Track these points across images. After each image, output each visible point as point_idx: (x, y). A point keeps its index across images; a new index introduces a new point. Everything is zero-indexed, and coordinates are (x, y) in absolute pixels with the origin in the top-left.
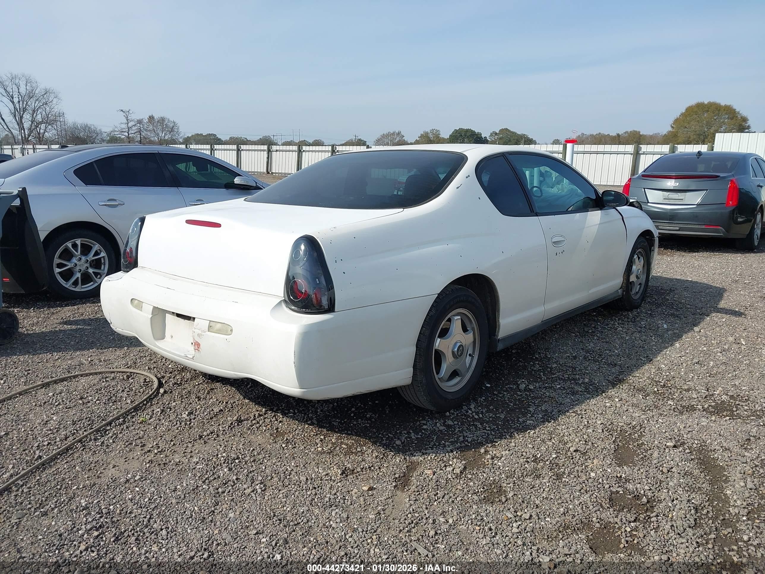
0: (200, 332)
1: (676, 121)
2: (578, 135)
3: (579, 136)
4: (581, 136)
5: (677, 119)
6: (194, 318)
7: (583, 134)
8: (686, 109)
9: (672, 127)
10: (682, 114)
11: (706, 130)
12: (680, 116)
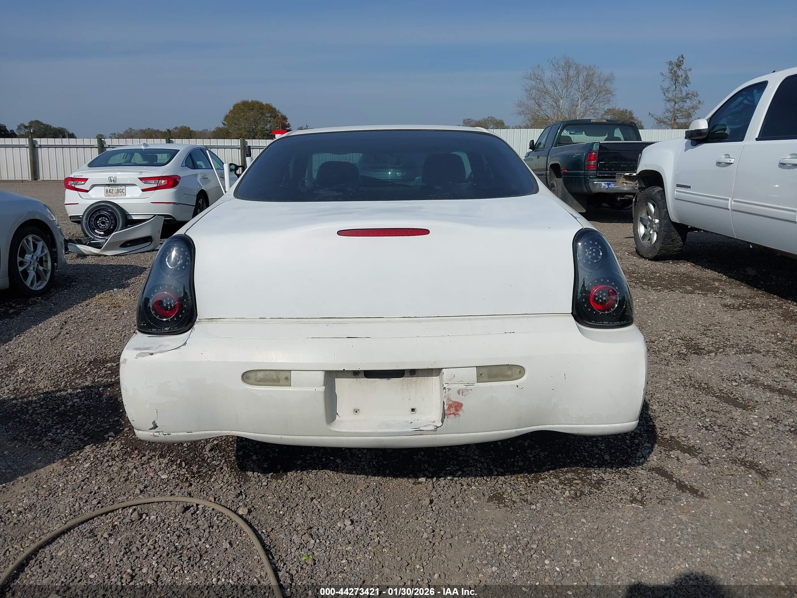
0: (462, 387)
1: (227, 118)
2: (125, 130)
3: (127, 131)
4: (129, 131)
5: (227, 116)
6: (440, 370)
7: (131, 129)
8: (234, 107)
9: (224, 124)
10: (231, 112)
11: (254, 127)
12: (229, 113)
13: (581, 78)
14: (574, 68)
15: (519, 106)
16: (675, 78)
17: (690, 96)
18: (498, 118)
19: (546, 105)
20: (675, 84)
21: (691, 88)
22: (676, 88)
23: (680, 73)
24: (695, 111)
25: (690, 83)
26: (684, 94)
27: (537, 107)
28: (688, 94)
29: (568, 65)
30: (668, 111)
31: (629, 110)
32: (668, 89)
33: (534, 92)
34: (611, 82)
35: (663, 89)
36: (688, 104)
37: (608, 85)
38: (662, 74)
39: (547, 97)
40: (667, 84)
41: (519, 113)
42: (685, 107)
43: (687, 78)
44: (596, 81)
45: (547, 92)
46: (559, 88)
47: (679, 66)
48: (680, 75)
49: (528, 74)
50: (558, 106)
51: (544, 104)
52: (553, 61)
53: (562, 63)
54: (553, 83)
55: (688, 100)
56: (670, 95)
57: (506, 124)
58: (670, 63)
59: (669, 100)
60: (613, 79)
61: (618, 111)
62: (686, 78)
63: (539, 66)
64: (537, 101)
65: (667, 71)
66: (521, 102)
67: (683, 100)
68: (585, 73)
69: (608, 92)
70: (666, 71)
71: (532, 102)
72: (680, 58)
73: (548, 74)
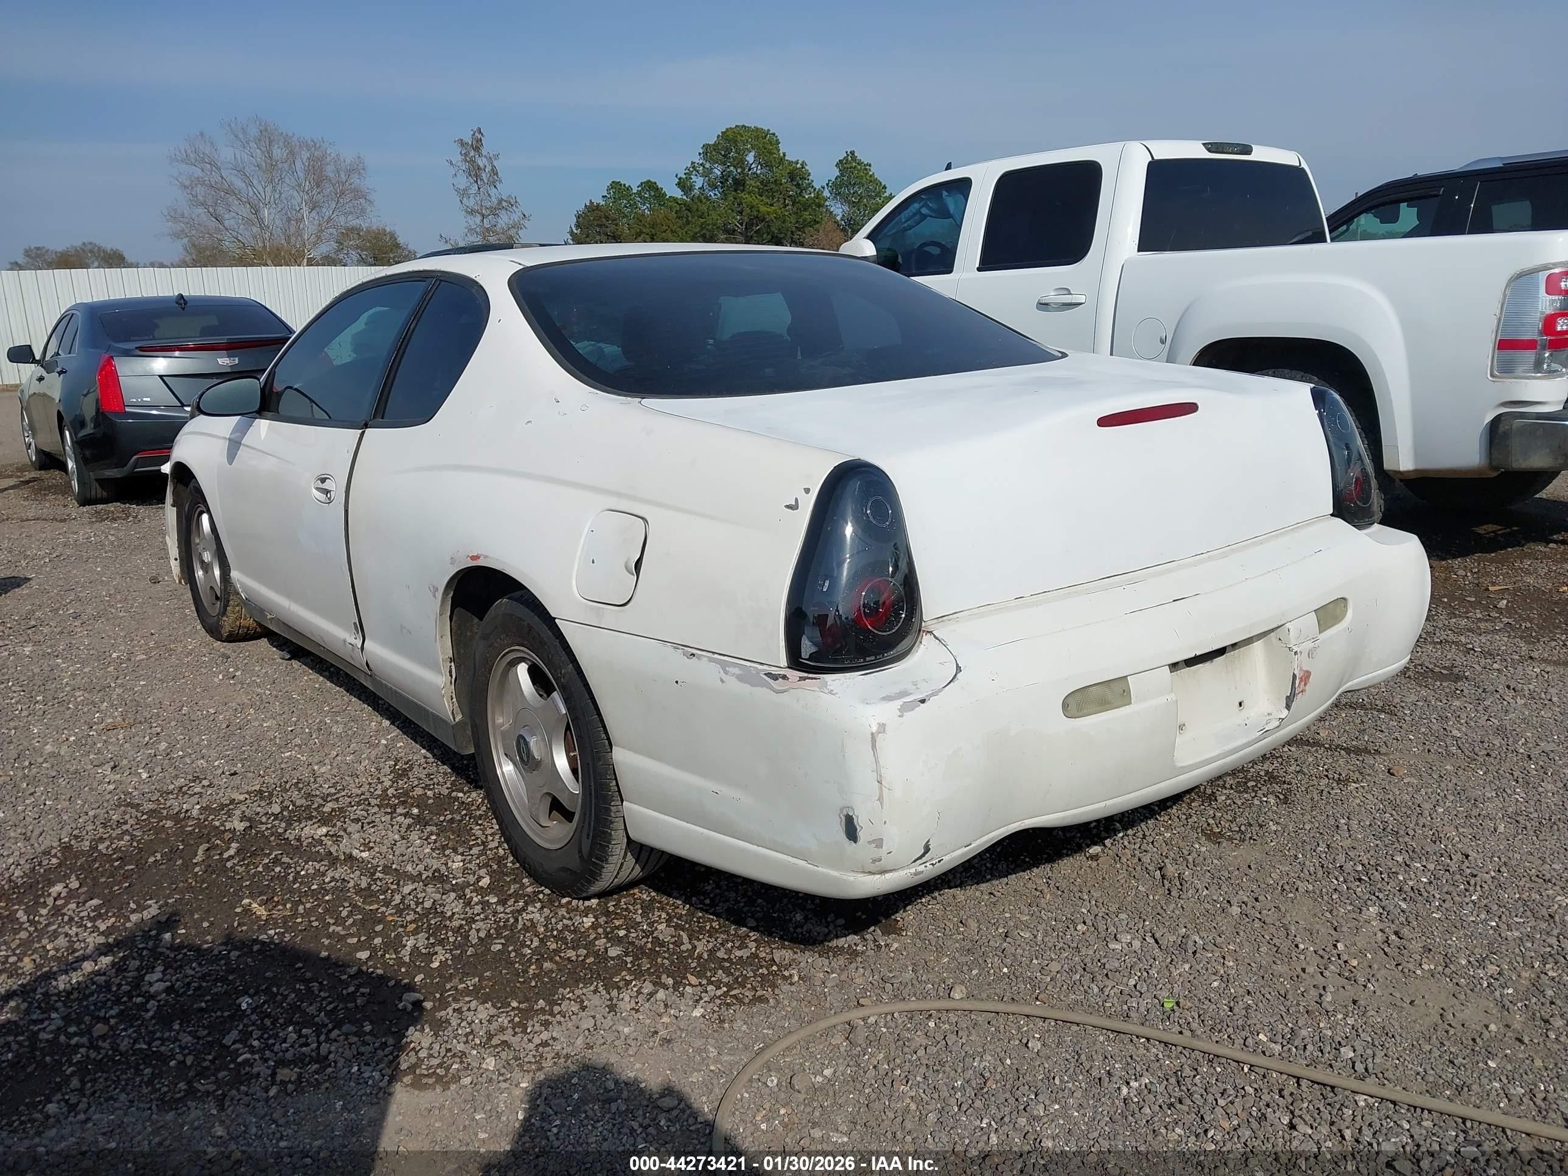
0: (1311, 645)
13: (299, 165)
14: (281, 144)
15: (174, 219)
16: (475, 172)
17: (504, 204)
18: (109, 245)
19: (234, 218)
20: (476, 182)
21: (504, 190)
22: (479, 188)
23: (482, 162)
24: (520, 232)
25: (500, 182)
26: (495, 201)
27: (213, 224)
28: (500, 201)
29: (267, 137)
30: (471, 230)
31: (388, 230)
32: (465, 190)
33: (200, 190)
34: (360, 174)
35: (457, 190)
36: (504, 220)
37: (355, 180)
38: (451, 163)
39: (231, 199)
40: (463, 181)
41: (177, 236)
42: (499, 226)
43: (494, 171)
44: (330, 170)
45: (231, 191)
46: (255, 182)
47: (477, 149)
48: (482, 166)
49: (180, 151)
50: (261, 221)
51: (227, 216)
52: (233, 125)
53: (253, 132)
54: (241, 171)
55: (504, 212)
56: (471, 203)
57: (129, 257)
58: (462, 143)
59: (472, 212)
60: (364, 169)
61: (368, 231)
62: (492, 170)
63: (202, 134)
64: (211, 209)
65: (460, 158)
66: (175, 210)
67: (494, 211)
68: (305, 155)
69: (358, 194)
70: (457, 158)
71: (201, 210)
72: (477, 134)
73: (226, 154)
